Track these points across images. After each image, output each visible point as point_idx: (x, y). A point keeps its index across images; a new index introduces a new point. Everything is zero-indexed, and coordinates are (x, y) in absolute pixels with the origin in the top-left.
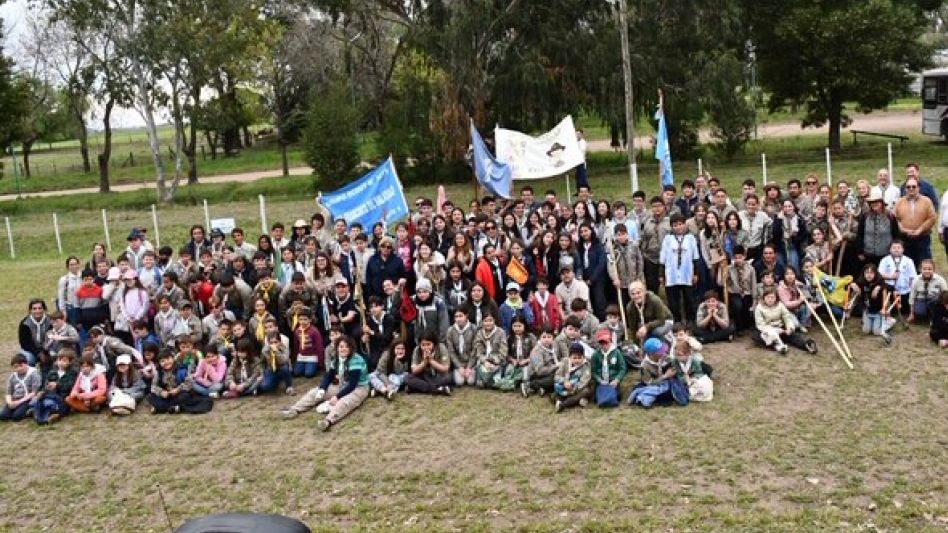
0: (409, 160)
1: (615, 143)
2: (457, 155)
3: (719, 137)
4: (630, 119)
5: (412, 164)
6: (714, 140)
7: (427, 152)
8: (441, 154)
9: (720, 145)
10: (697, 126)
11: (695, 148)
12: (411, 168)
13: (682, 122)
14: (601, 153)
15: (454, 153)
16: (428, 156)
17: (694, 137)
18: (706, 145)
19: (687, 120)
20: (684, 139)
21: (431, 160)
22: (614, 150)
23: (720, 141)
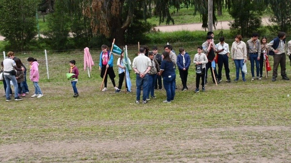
0: (70, 34)
1: (205, 26)
2: (101, 31)
3: (275, 22)
4: (211, 9)
5: (72, 37)
6: (271, 24)
7: (82, 29)
8: (91, 30)
9: (276, 27)
10: (261, 14)
11: (259, 29)
12: (71, 39)
13: (251, 12)
14: (196, 31)
15: (99, 29)
16: (83, 32)
17: (258, 22)
18: (266, 27)
19: (254, 10)
20: (252, 23)
21: (85, 34)
22: (204, 30)
23: (276, 24)
